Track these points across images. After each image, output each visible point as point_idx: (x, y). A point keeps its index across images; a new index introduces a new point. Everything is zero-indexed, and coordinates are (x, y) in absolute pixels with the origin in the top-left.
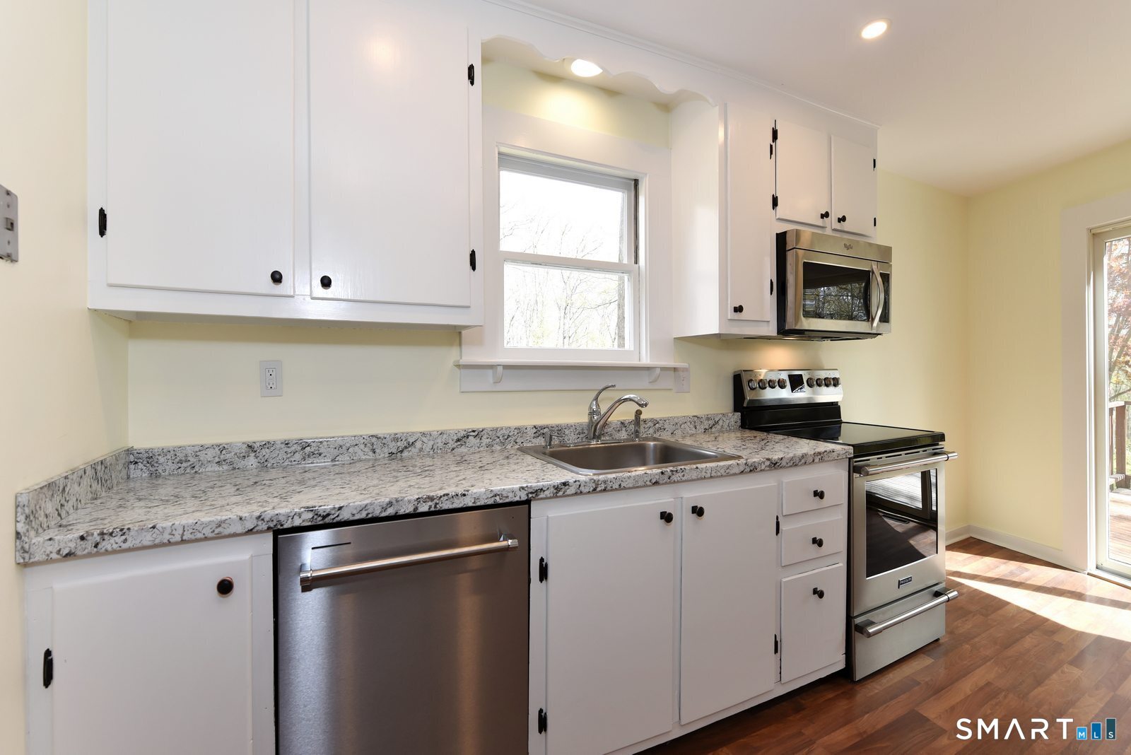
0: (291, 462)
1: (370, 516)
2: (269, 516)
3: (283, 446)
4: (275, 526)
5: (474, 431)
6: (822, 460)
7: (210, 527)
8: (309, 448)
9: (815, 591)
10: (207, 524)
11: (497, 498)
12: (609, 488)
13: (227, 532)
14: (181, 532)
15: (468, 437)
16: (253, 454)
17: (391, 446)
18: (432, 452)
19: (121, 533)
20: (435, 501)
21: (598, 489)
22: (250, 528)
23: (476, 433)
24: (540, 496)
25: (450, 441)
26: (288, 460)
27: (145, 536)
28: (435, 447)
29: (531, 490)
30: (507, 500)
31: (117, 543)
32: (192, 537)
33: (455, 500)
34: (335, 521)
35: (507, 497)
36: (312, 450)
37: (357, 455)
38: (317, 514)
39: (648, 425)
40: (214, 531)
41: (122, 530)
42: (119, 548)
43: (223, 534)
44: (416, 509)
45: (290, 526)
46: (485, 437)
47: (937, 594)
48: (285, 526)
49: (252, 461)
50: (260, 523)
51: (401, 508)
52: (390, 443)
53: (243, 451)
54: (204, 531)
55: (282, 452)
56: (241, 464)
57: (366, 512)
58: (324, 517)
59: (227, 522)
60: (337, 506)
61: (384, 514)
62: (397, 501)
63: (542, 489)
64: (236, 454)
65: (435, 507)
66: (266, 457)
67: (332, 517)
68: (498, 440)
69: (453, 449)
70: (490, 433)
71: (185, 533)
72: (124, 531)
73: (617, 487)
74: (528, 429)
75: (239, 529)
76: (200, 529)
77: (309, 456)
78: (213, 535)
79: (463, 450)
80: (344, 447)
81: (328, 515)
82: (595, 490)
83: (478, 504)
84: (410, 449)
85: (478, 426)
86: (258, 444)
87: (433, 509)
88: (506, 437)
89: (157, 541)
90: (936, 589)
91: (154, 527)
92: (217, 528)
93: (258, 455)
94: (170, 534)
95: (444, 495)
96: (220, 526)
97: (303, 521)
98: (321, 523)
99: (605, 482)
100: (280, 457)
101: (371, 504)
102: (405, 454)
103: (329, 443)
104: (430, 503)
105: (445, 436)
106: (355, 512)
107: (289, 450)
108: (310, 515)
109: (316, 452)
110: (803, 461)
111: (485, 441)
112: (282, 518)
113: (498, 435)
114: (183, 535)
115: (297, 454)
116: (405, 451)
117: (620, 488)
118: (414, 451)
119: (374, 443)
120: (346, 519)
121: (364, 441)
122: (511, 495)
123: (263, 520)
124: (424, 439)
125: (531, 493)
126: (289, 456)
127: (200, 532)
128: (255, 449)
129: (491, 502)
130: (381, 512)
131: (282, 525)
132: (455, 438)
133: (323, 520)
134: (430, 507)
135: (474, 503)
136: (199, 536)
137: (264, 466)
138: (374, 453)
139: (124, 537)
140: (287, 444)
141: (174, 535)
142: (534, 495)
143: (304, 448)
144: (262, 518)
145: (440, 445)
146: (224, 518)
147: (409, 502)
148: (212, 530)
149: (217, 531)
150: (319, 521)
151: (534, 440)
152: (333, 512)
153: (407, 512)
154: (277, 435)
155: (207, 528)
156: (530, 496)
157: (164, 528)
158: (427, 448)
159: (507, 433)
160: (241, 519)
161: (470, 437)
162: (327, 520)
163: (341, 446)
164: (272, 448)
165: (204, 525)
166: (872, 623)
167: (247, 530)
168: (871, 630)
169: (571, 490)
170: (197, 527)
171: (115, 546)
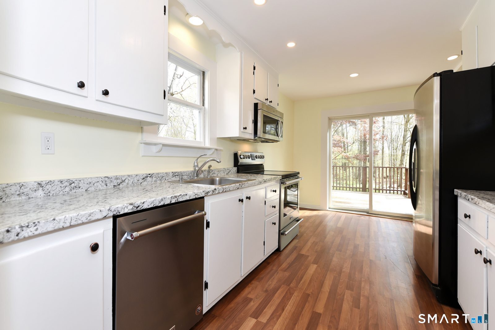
0: (64, 192)
1: (155, 206)
2: (114, 209)
3: (59, 183)
4: (116, 213)
5: (150, 174)
7: (85, 216)
8: (73, 184)
9: (273, 223)
10: (84, 215)
11: (196, 196)
12: (226, 191)
13: (94, 219)
14: (70, 221)
15: (147, 177)
16: (42, 188)
17: (114, 182)
18: (132, 185)
19: (34, 225)
20: (177, 198)
21: (224, 191)
22: (105, 216)
23: (151, 175)
24: (209, 194)
25: (140, 179)
26: (62, 192)
27: (49, 225)
28: (134, 182)
29: (206, 192)
30: (199, 197)
31: (31, 232)
32: (76, 223)
33: (184, 197)
34: (141, 209)
35: (199, 195)
36: (75, 185)
37: (98, 187)
38: (134, 206)
40: (87, 219)
41: (34, 223)
42: (33, 235)
43: (92, 220)
44: (171, 202)
45: (123, 213)
46: (154, 177)
47: (298, 221)
48: (121, 213)
49: (40, 193)
50: (110, 212)
51: (166, 201)
52: (114, 181)
53: (35, 187)
54: (82, 219)
55: (59, 187)
56: (34, 195)
57: (153, 204)
58: (137, 207)
59: (94, 213)
60: (142, 202)
61: (160, 205)
62: (164, 198)
63: (209, 192)
64: (30, 189)
65: (177, 200)
66: (49, 190)
67: (140, 207)
68: (159, 178)
69: (141, 183)
70: (156, 175)
71: (72, 221)
72: (36, 224)
73: (228, 190)
74: (170, 173)
75: (100, 216)
76: (80, 218)
77: (73, 189)
78: (87, 221)
79: (145, 183)
80: (92, 183)
81: (139, 206)
82: (223, 191)
83: (191, 198)
84: (123, 183)
85: (151, 172)
86: (44, 183)
87: (176, 201)
88: (162, 177)
89: (56, 228)
90: (297, 219)
91: (54, 220)
92: (89, 217)
93: (44, 189)
94: (64, 223)
95: (180, 195)
96: (90, 215)
97: (129, 210)
98: (136, 210)
99: (226, 188)
100: (57, 190)
101: (155, 200)
102: (121, 186)
103: (84, 181)
104: (176, 199)
105: (138, 177)
106: (149, 204)
107: (62, 186)
108: (131, 207)
109: (77, 186)
111: (154, 179)
112: (119, 209)
113: (159, 176)
114: (71, 222)
115: (67, 188)
116: (121, 184)
117: (230, 191)
118: (124, 184)
119: (106, 180)
120: (145, 208)
121: (102, 179)
122: (200, 194)
123: (111, 211)
124: (129, 178)
125: (206, 193)
126: (62, 189)
127: (80, 220)
128: (43, 185)
129: (194, 197)
130: (159, 204)
131: (119, 213)
132: (142, 178)
133: (137, 209)
134: (176, 200)
135: (189, 198)
136: (80, 222)
137: (48, 195)
138: (107, 186)
139: (36, 227)
140: (61, 182)
141: (66, 223)
142: (207, 194)
143: (71, 184)
144: (110, 210)
145: (136, 181)
146: (92, 211)
147: (169, 198)
148: (86, 218)
149: (89, 219)
150: (135, 210)
151: (172, 178)
152: (141, 205)
153: (168, 203)
154: (56, 177)
155: (84, 217)
156: (206, 194)
157: (60, 220)
158: (130, 183)
159: (162, 175)
160: (101, 211)
161: (148, 177)
162: (139, 209)
163: (90, 183)
164: (53, 185)
165: (82, 216)
166: (285, 231)
167: (103, 217)
168: (286, 233)
169: (217, 192)
170: (78, 217)
171: (30, 234)
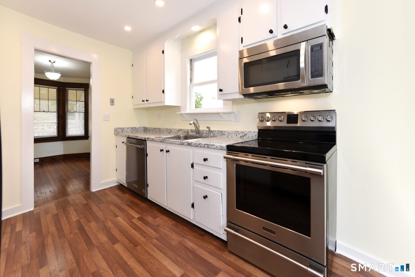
6: (208, 147)
39: (219, 132)
110: (200, 146)
